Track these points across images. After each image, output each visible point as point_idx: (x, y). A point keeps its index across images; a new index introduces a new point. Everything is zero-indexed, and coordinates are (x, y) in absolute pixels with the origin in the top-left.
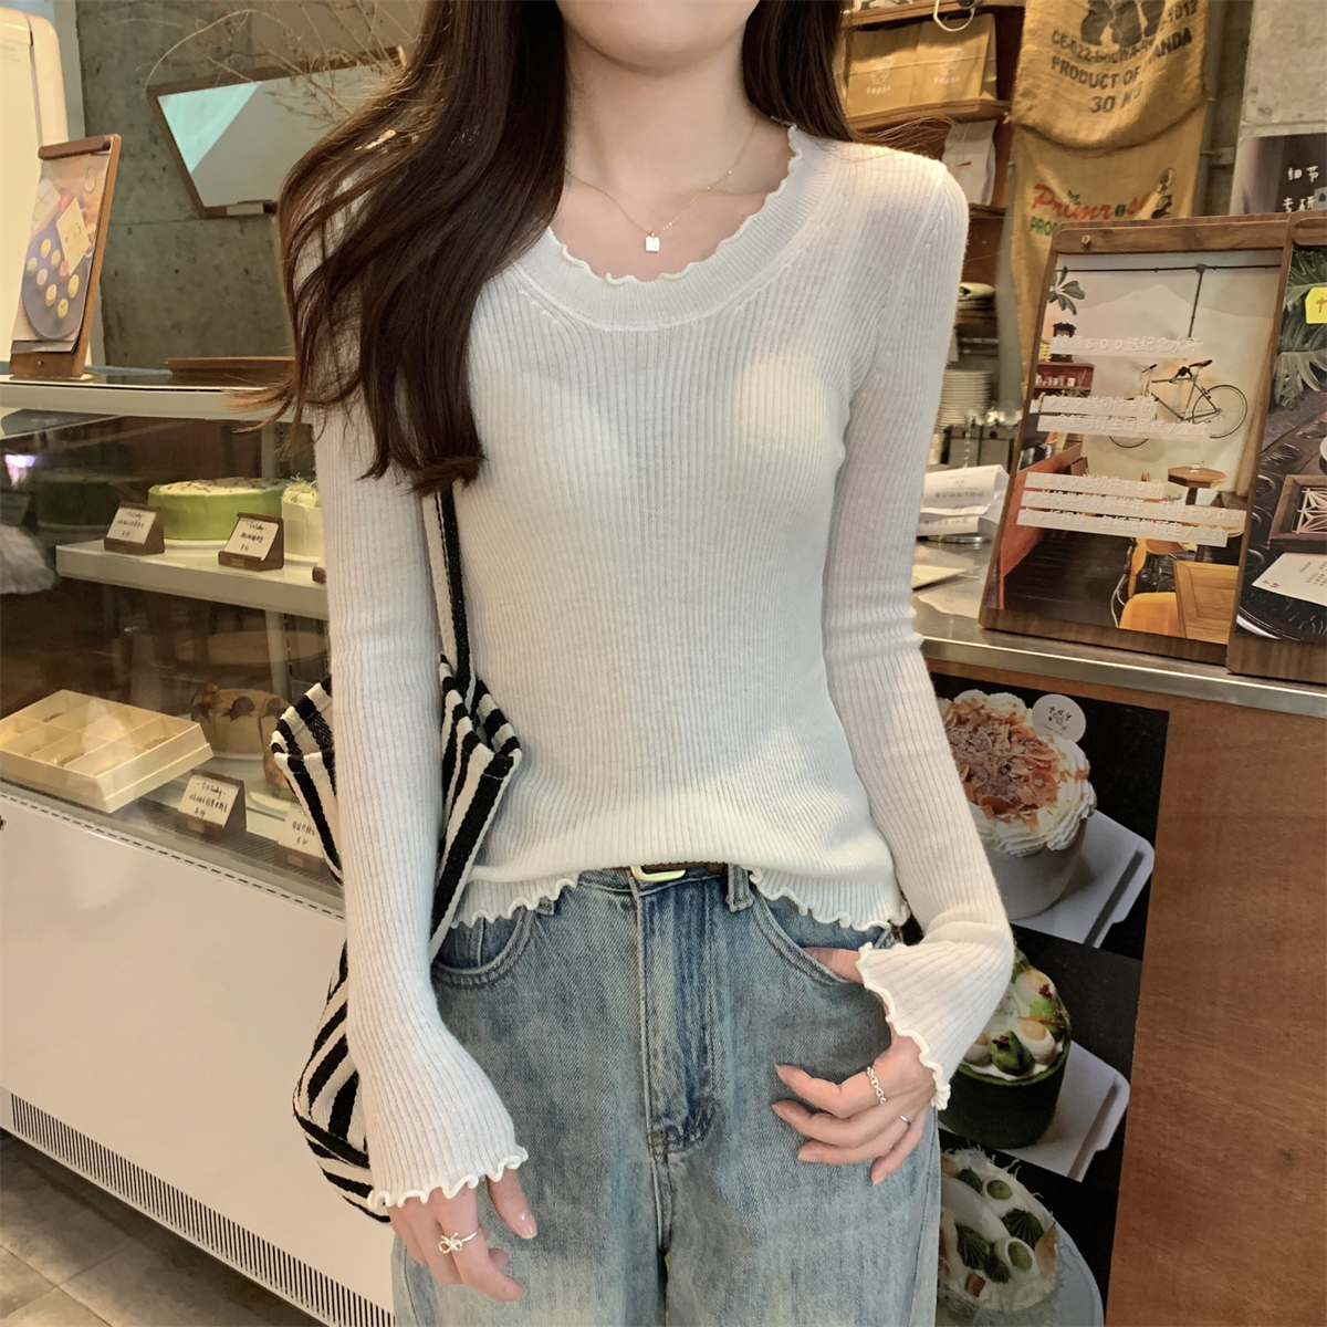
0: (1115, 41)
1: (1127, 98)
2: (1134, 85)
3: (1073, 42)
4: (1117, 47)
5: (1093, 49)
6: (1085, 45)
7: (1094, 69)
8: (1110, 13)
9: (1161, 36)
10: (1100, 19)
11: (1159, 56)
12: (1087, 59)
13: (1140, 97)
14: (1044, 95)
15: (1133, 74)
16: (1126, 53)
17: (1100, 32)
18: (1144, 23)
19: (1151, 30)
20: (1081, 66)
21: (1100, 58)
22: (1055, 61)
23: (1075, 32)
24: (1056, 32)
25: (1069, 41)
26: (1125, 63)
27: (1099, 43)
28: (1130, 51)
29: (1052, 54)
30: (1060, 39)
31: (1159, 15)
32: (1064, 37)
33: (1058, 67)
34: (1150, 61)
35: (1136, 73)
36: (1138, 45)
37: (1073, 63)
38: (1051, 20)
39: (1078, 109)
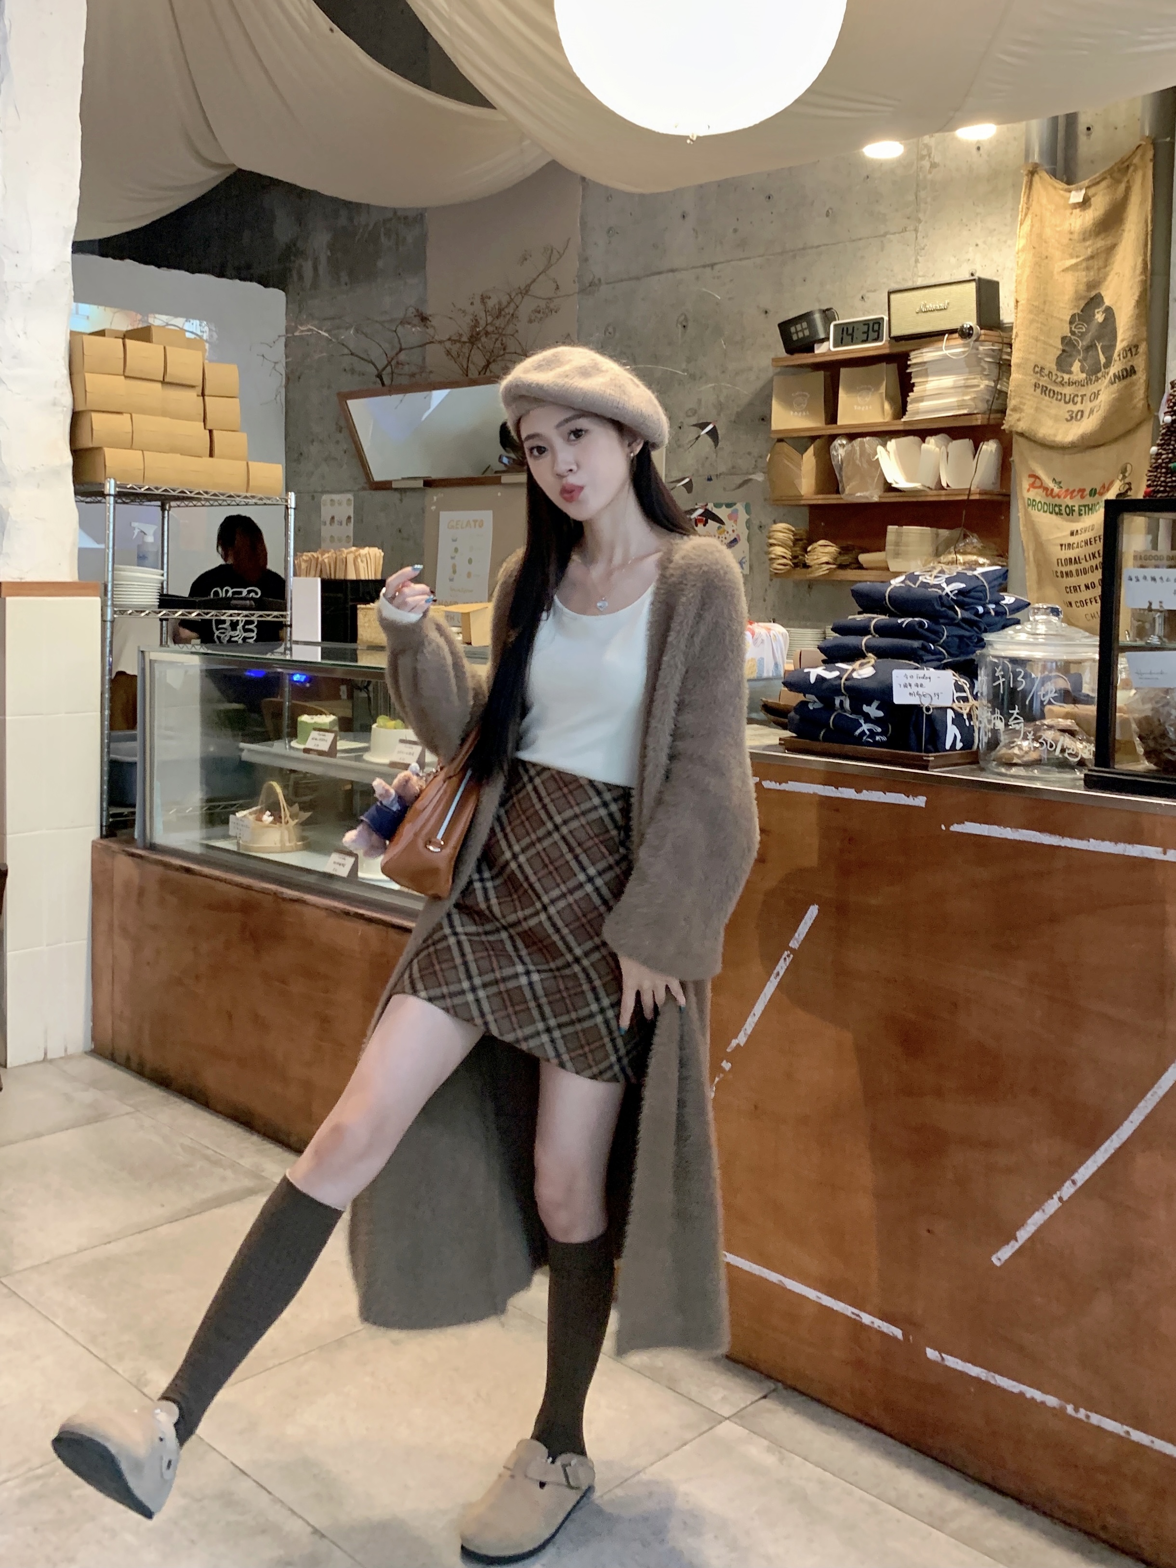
0: (1082, 372)
1: (1092, 411)
2: (1097, 402)
3: (1050, 372)
4: (1084, 375)
5: (1066, 377)
6: (1059, 374)
7: (1068, 390)
8: (1079, 352)
9: (1115, 368)
10: (1070, 356)
11: (1112, 384)
12: (1062, 384)
13: (1100, 412)
14: (1028, 409)
15: (1096, 395)
16: (1091, 380)
17: (1071, 366)
18: (1103, 360)
19: (1108, 365)
20: (1057, 389)
21: (1070, 383)
22: (1036, 386)
23: (1051, 364)
24: (1036, 366)
25: (1046, 372)
26: (1090, 387)
27: (1070, 372)
28: (1094, 378)
29: (1034, 381)
30: (1039, 370)
31: (1111, 356)
32: (1042, 369)
33: (1039, 391)
34: (1106, 387)
35: (1098, 394)
36: (1099, 375)
37: (1049, 387)
38: (1032, 357)
39: (1056, 419)
